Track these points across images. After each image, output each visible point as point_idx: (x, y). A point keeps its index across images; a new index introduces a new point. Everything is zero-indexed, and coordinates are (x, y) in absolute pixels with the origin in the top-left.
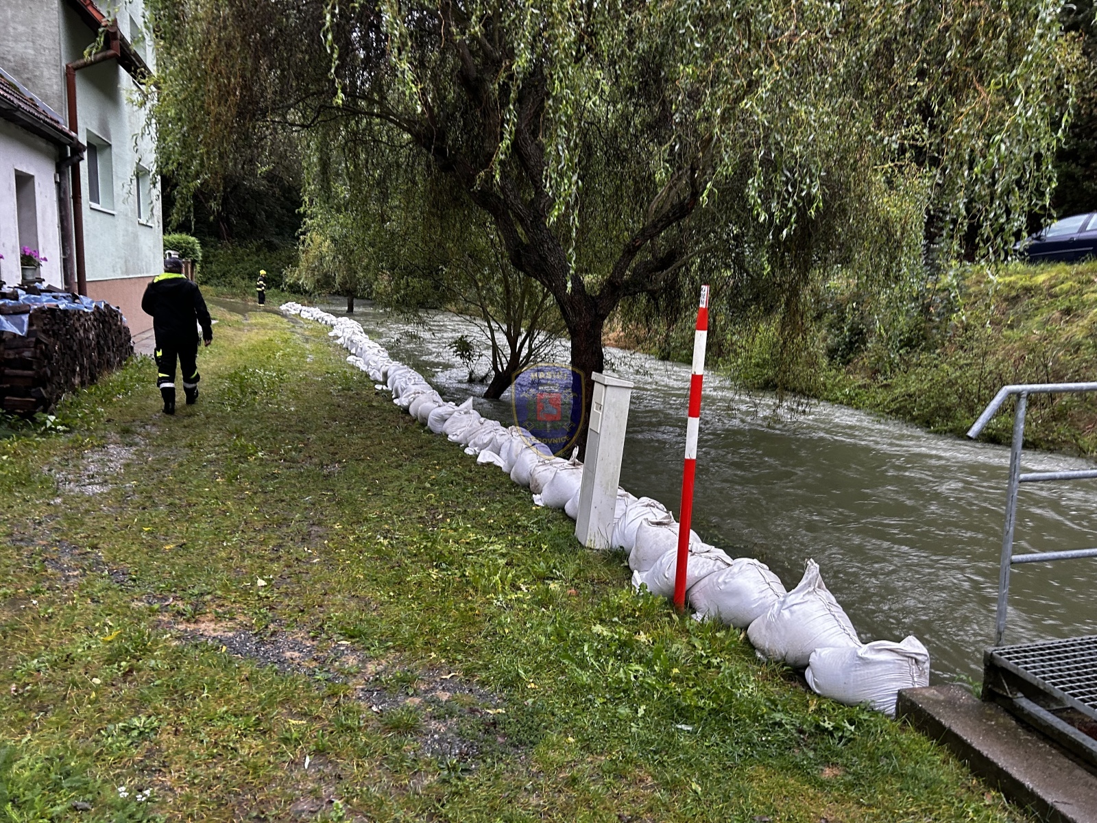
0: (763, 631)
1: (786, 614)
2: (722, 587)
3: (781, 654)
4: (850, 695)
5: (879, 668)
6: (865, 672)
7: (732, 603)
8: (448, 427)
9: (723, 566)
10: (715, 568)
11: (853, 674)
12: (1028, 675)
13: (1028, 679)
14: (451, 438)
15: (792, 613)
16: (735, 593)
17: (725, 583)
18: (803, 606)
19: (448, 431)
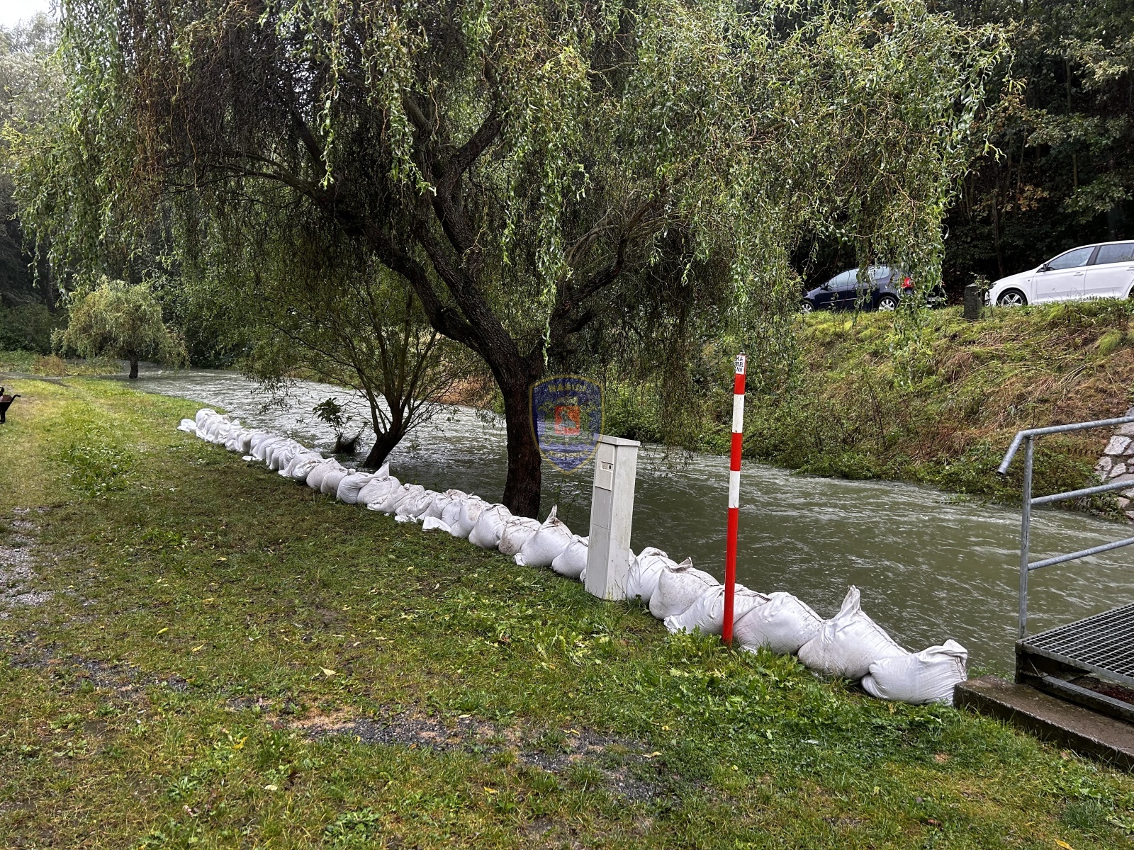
0: (821, 654)
1: (840, 635)
2: (770, 619)
3: (840, 670)
4: (918, 695)
5: (938, 669)
6: (927, 674)
7: (781, 632)
8: (364, 495)
9: (763, 601)
10: (756, 604)
11: (917, 677)
12: (1059, 657)
13: (1059, 660)
14: (371, 507)
15: (845, 633)
16: (783, 624)
17: (772, 616)
18: (854, 626)
19: (366, 500)
